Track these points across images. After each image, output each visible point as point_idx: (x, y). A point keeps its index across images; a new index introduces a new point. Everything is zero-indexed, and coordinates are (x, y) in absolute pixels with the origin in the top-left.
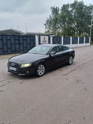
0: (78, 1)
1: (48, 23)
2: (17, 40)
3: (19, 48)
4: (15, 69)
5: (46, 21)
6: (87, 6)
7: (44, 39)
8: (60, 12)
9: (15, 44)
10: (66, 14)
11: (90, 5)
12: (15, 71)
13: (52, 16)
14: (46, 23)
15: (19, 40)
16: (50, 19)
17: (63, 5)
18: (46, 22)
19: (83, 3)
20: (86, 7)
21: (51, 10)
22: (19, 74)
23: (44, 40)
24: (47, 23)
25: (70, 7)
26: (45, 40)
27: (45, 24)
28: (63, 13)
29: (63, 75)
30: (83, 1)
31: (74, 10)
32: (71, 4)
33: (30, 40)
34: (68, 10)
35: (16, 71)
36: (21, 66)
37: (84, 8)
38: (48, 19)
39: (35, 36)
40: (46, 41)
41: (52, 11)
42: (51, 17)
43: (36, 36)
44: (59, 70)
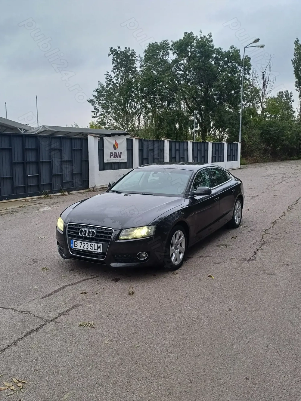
0: (195, 35)
1: (103, 96)
2: (32, 150)
3: (38, 178)
4: (96, 248)
5: (97, 91)
6: (223, 50)
7: (115, 148)
8: (138, 64)
9: (24, 164)
10: (158, 72)
11: (232, 47)
12: (96, 255)
13: (113, 75)
14: (93, 98)
15: (37, 151)
16: (107, 86)
17: (150, 45)
18: (96, 94)
19: (212, 41)
20: (219, 52)
21: (111, 57)
22: (113, 265)
23: (114, 151)
24: (98, 98)
25: (171, 52)
26: (117, 151)
27: (92, 102)
28: (149, 69)
29: (244, 260)
30: (210, 36)
31: (184, 61)
32: (174, 44)
33: (73, 150)
34: (165, 61)
35: (103, 254)
36: (122, 238)
37: (214, 55)
38: (100, 84)
39: (86, 140)
40: (120, 155)
41: (113, 60)
42: (110, 80)
43: (91, 139)
44: (216, 244)
